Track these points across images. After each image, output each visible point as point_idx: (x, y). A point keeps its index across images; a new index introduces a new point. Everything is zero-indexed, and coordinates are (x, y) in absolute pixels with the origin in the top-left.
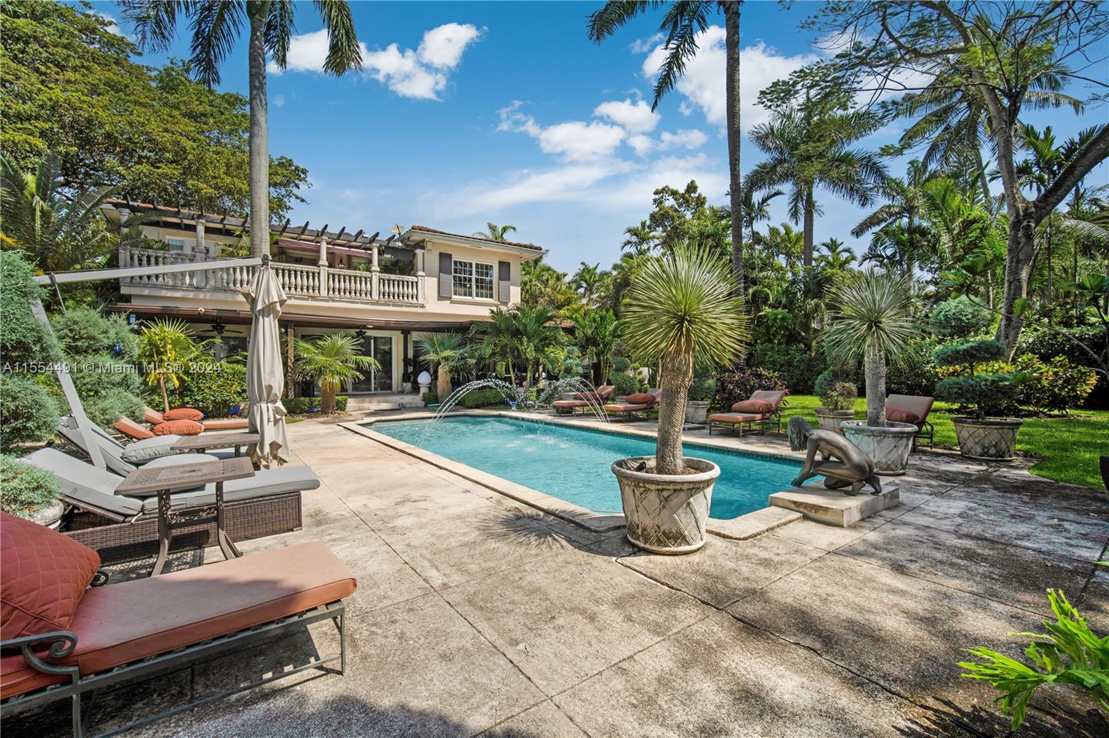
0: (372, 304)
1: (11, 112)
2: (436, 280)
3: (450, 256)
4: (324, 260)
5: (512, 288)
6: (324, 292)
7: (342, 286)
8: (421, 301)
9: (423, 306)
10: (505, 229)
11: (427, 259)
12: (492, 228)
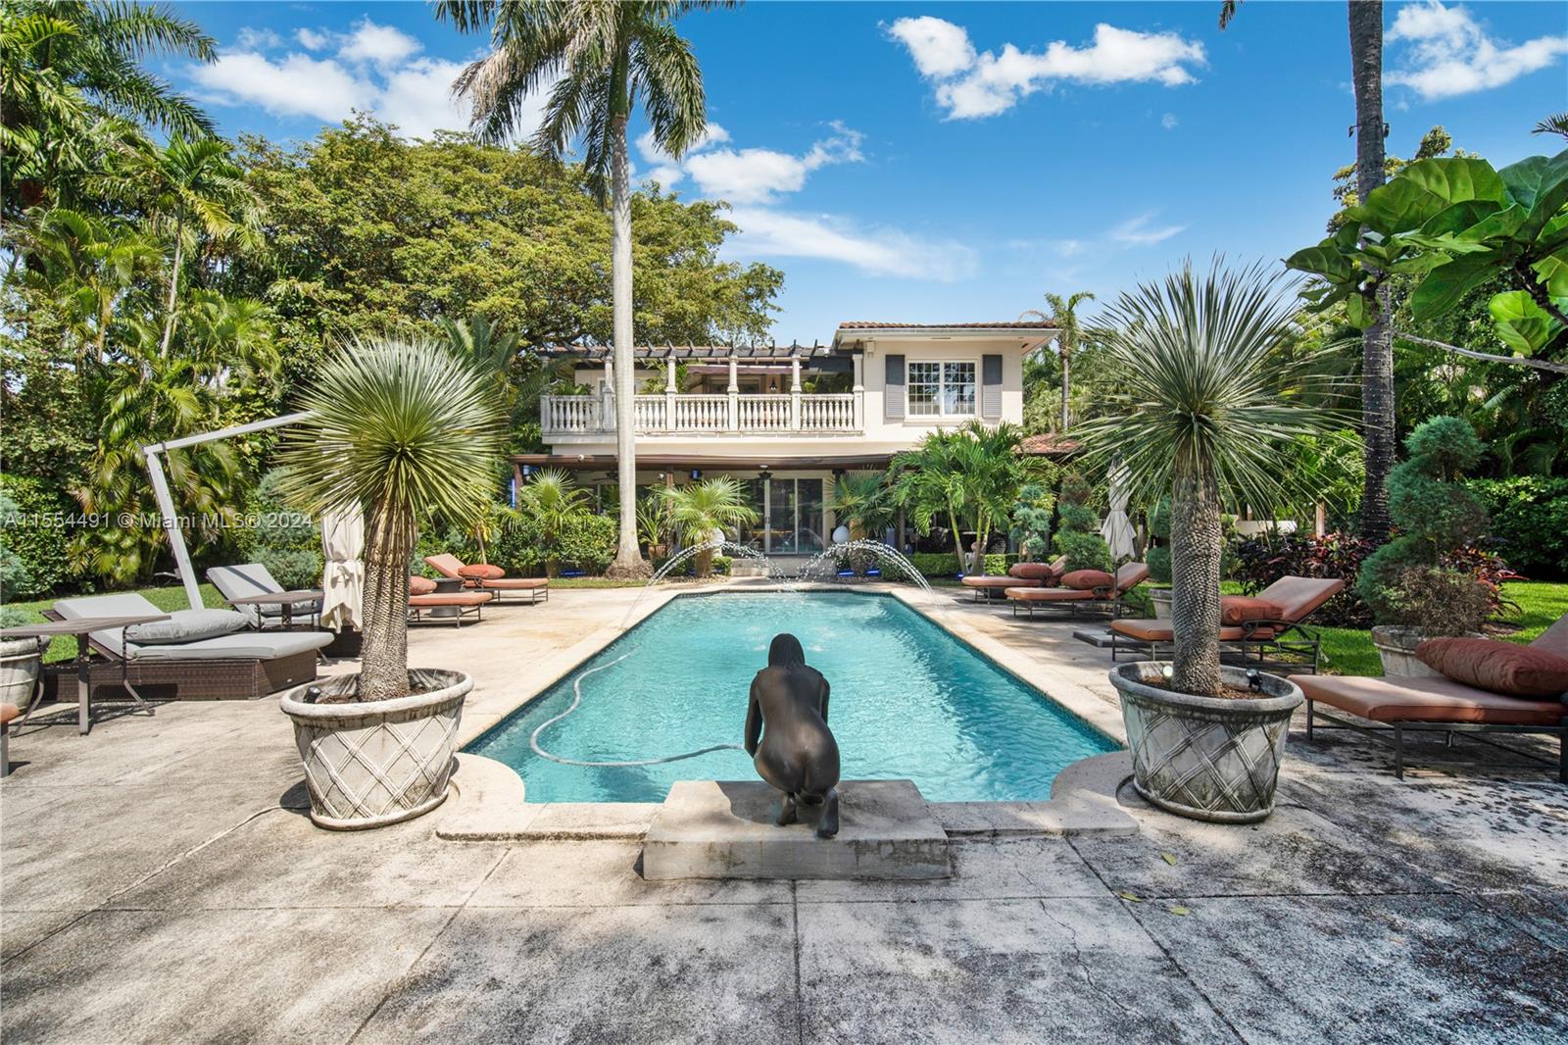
0: (792, 436)
1: (500, 279)
2: (881, 394)
3: (902, 358)
4: (733, 386)
5: (1005, 395)
6: (734, 425)
7: (749, 417)
8: (858, 426)
9: (861, 434)
10: (1074, 300)
11: (870, 367)
12: (1054, 302)
